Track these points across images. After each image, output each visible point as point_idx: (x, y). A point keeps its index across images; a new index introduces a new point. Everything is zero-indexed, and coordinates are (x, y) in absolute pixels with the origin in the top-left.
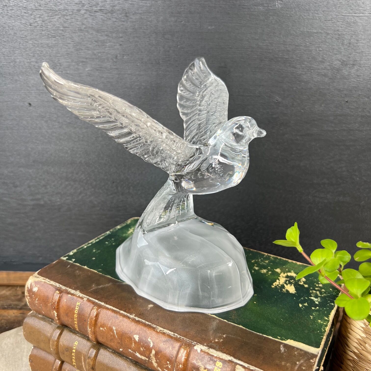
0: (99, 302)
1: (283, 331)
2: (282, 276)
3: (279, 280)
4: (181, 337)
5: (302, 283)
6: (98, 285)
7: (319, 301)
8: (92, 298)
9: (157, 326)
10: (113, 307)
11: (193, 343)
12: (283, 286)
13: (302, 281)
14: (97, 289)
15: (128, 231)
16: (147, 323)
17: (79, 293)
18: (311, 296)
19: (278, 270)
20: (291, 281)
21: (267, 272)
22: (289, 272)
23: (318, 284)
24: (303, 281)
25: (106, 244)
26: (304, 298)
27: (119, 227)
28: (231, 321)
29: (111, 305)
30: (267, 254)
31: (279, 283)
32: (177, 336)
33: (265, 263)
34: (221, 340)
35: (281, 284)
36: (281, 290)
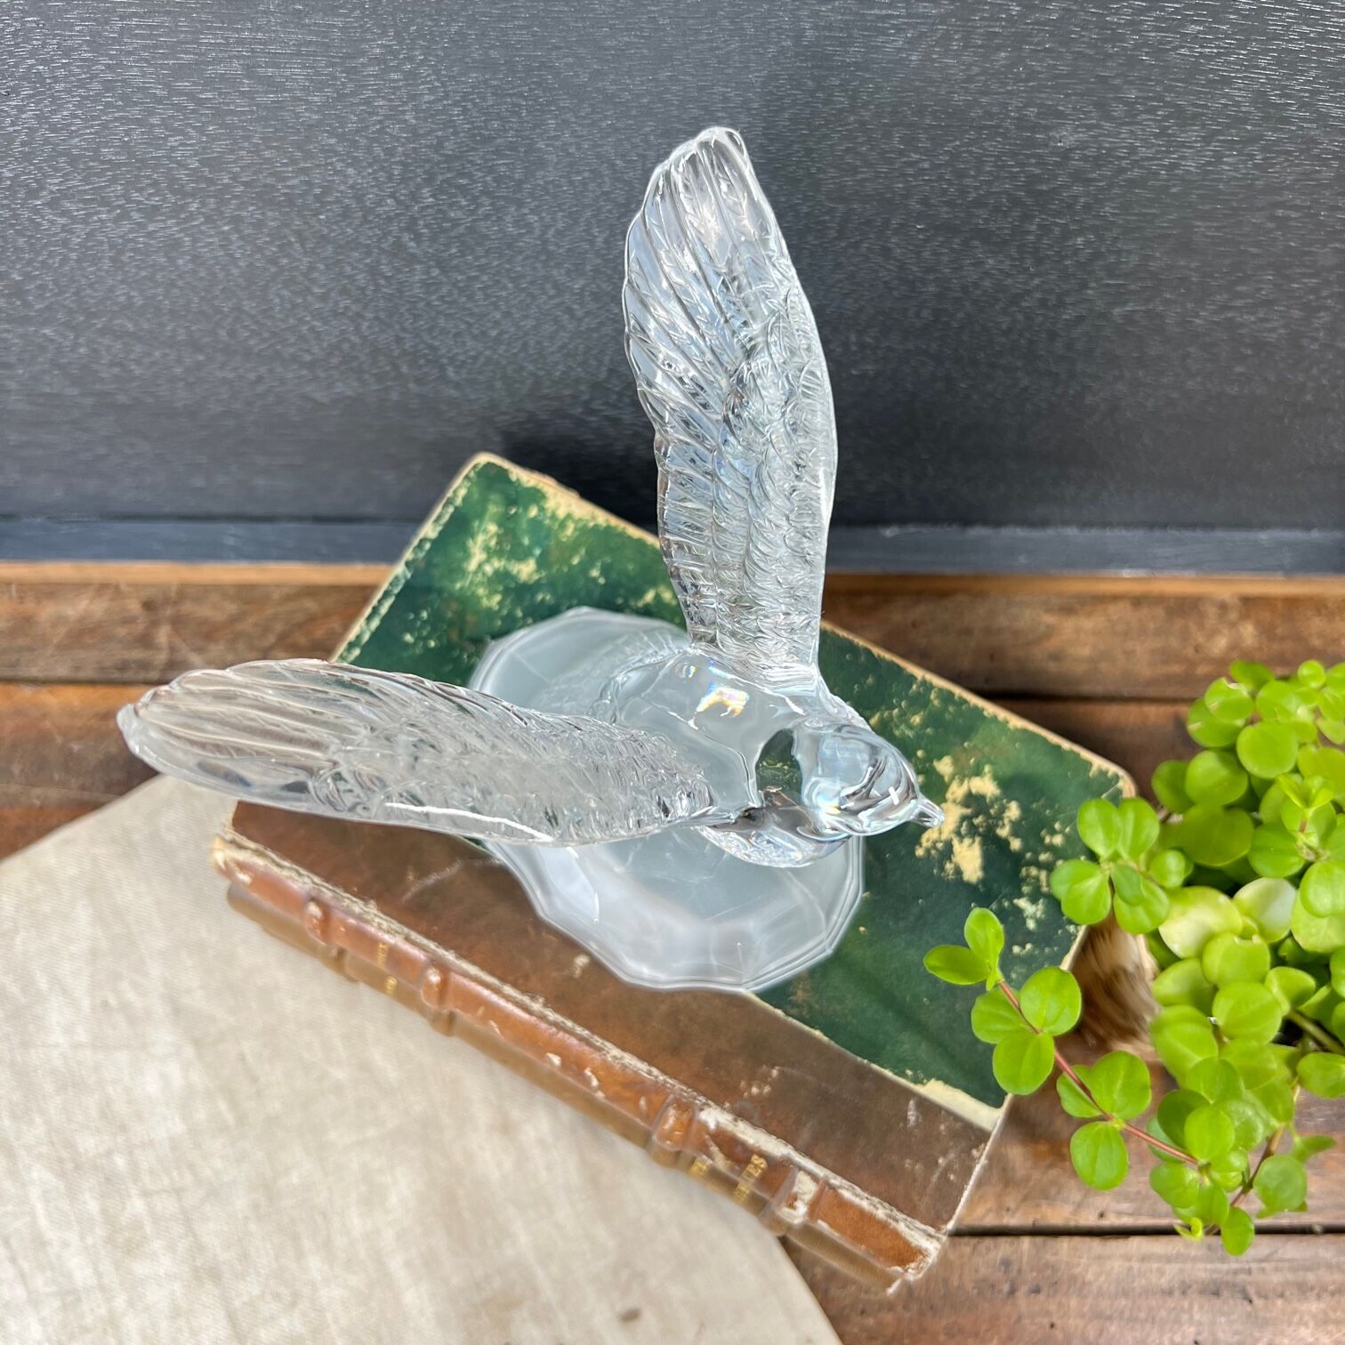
0: (441, 951)
1: (923, 1046)
2: (952, 797)
4: (668, 1079)
5: (1003, 832)
6: (423, 872)
7: (1039, 914)
8: (420, 933)
9: (606, 1044)
10: (483, 967)
11: (696, 1102)
12: (948, 852)
13: (1007, 821)
14: (421, 893)
15: (467, 555)
16: (579, 1030)
17: (375, 911)
18: (1020, 895)
19: (945, 766)
20: (976, 821)
22: (977, 775)
23: (1053, 832)
24: (1011, 821)
25: (407, 645)
26: (999, 903)
27: (429, 530)
28: (794, 1011)
29: (474, 963)
30: (923, 677)
31: (940, 833)
32: (656, 1077)
33: (911, 727)
34: (767, 1089)
35: (944, 836)
36: (942, 868)
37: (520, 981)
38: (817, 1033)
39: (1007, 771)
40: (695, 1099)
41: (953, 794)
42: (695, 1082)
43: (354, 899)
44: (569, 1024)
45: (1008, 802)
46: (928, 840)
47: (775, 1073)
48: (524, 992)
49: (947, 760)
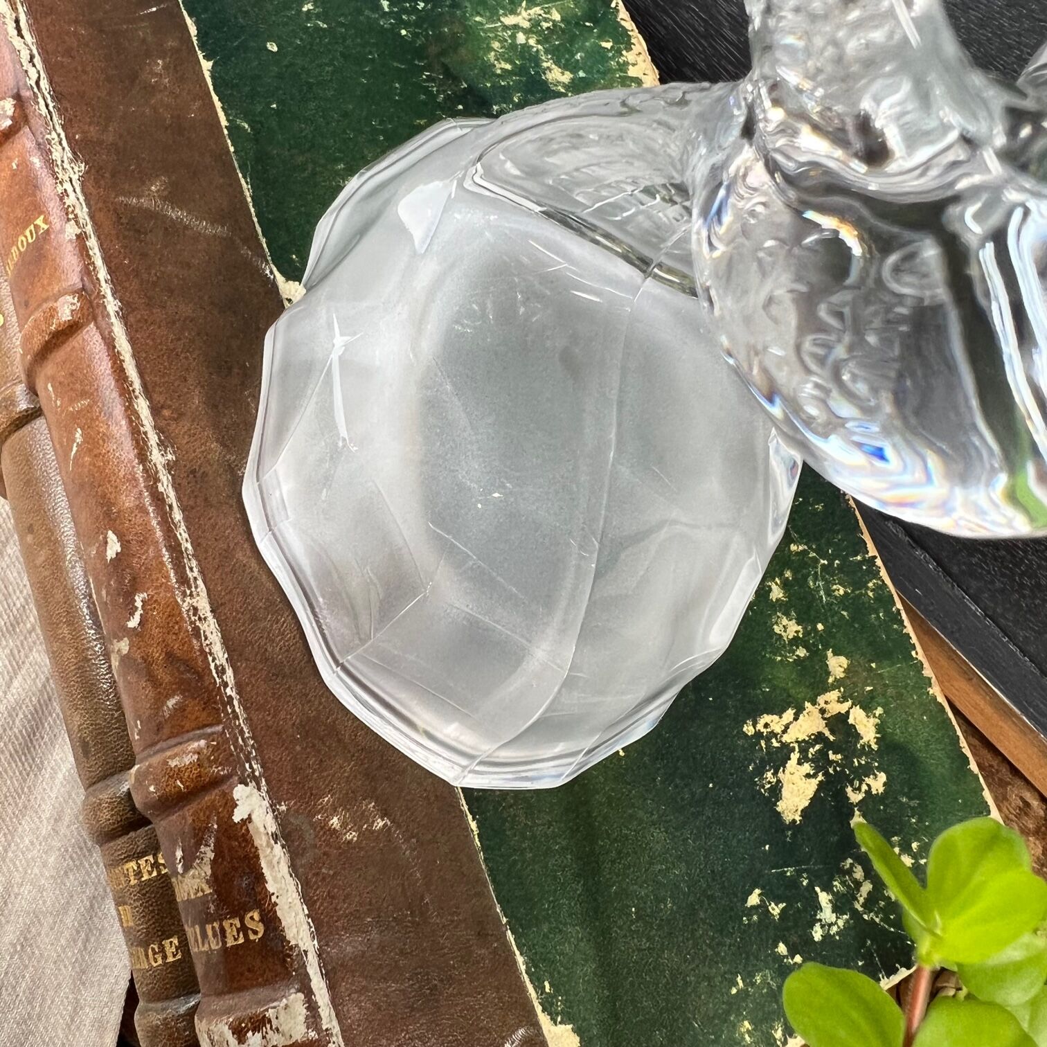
0: (106, 289)
1: (590, 967)
2: (823, 705)
3: (796, 719)
4: (236, 703)
5: (855, 797)
6: (174, 196)
7: (834, 929)
9: (200, 582)
10: (135, 355)
11: (247, 765)
12: (779, 758)
13: (864, 787)
14: (150, 215)
16: (182, 534)
17: (75, 177)
18: (827, 888)
19: (837, 665)
20: (832, 756)
21: (795, 641)
22: (864, 708)
23: (906, 849)
24: (868, 792)
26: (799, 874)
29: (132, 341)
30: (875, 557)
31: (784, 732)
32: (226, 685)
33: (829, 593)
34: (352, 836)
35: (786, 738)
36: (760, 772)
37: (166, 413)
38: (473, 825)
39: (899, 736)
40: (249, 761)
41: (826, 703)
42: (265, 736)
43: (65, 143)
44: (178, 515)
45: (880, 769)
46: (766, 726)
47: (380, 823)
48: (158, 428)
49: (843, 661)
